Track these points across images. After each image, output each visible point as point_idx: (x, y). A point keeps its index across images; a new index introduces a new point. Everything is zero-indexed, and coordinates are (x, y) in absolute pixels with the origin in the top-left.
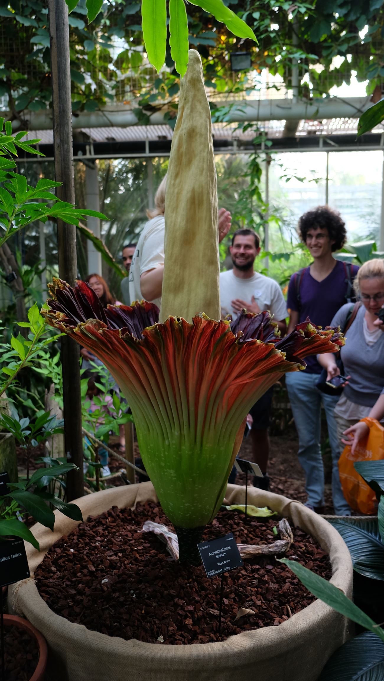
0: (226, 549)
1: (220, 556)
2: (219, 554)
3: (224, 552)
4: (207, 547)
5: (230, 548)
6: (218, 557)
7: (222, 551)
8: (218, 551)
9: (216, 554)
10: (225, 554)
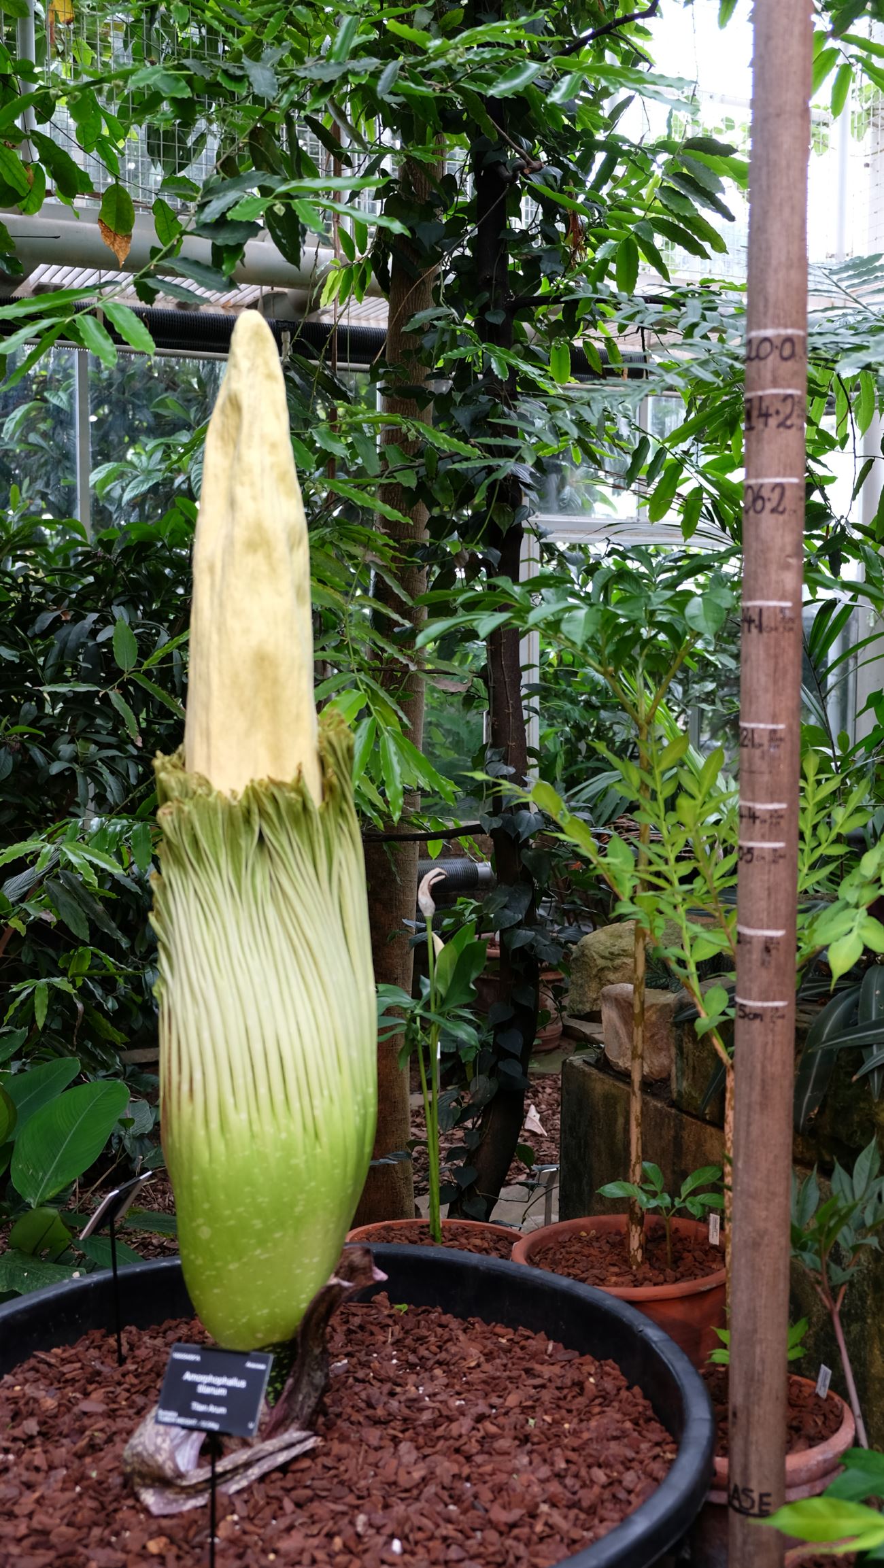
0: (231, 1383)
1: (208, 1391)
2: (210, 1385)
3: (223, 1386)
5: (244, 1385)
6: (201, 1389)
7: (220, 1381)
8: (210, 1379)
9: (201, 1383)
10: (222, 1391)
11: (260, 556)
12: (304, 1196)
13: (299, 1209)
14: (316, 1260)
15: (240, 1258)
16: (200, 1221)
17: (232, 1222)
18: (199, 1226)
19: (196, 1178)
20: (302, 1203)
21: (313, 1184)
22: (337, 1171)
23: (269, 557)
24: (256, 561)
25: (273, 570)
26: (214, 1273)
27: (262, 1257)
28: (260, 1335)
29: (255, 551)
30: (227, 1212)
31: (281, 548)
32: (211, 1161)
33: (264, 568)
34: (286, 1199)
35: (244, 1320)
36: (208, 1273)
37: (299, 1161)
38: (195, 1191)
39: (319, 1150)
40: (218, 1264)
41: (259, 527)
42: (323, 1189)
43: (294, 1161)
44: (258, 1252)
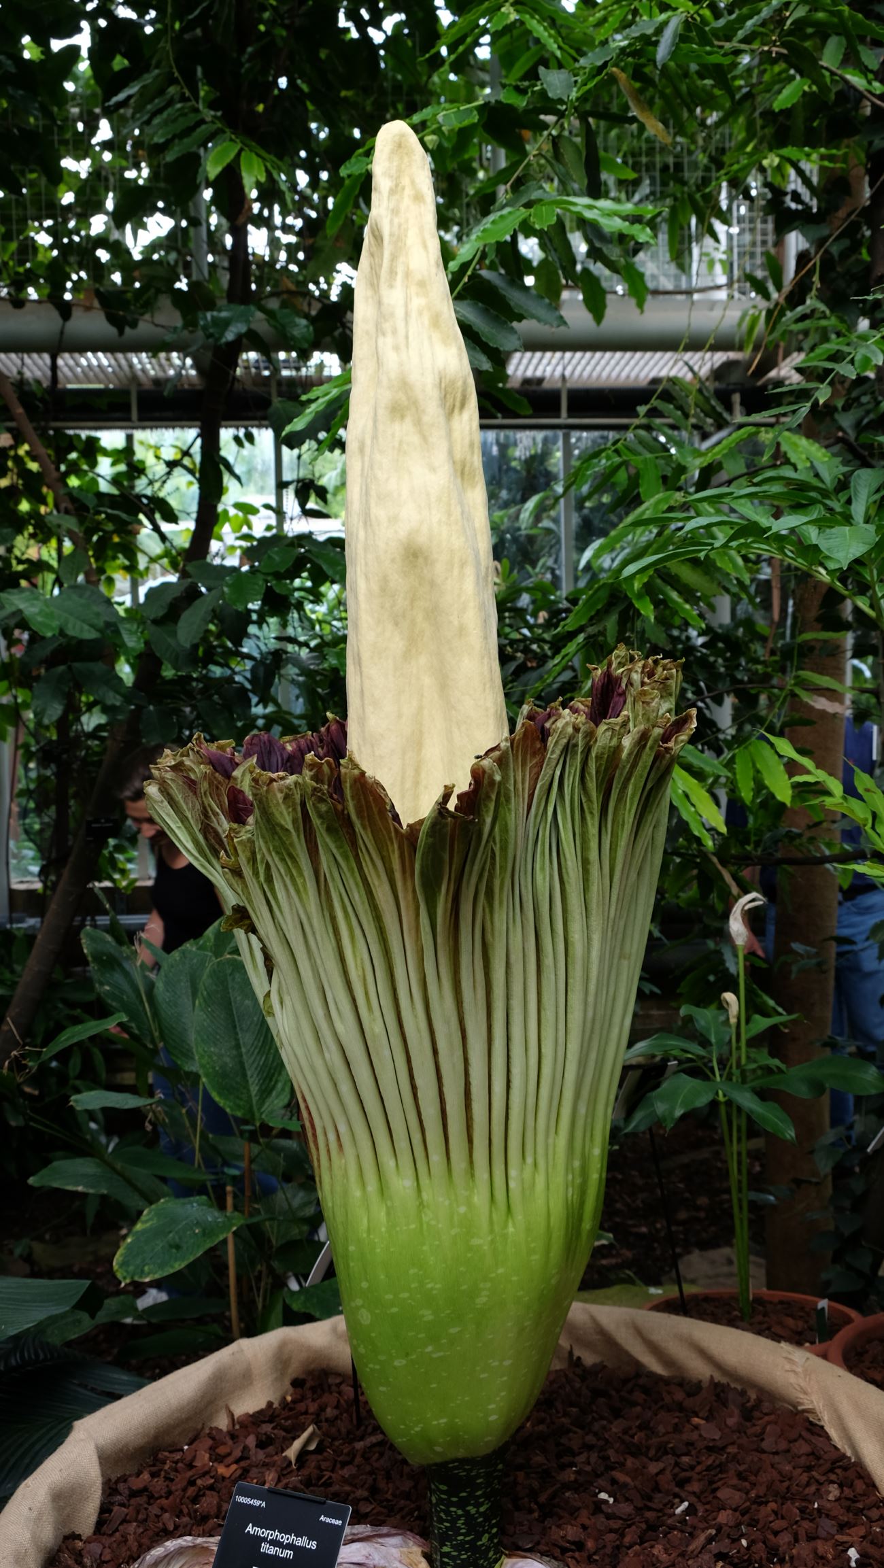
0: (301, 1542)
1: (272, 1550)
2: (274, 1543)
3: (290, 1546)
4: (257, 1503)
5: (313, 1545)
6: (266, 1548)
7: (287, 1539)
8: (275, 1535)
9: (265, 1540)
10: (288, 1554)
11: (408, 423)
12: (488, 1285)
13: (481, 1300)
14: (507, 1363)
15: (407, 1355)
16: (359, 1302)
17: (394, 1310)
18: (358, 1308)
19: (352, 1248)
20: (485, 1293)
21: (501, 1271)
22: (536, 1257)
23: (418, 423)
24: (404, 430)
25: (425, 438)
26: (377, 1367)
27: (434, 1356)
28: (438, 1449)
29: (402, 417)
30: (389, 1297)
31: (432, 410)
32: (369, 1230)
33: (415, 439)
34: (464, 1287)
35: (417, 1429)
36: (371, 1366)
37: (482, 1241)
38: (352, 1264)
39: (511, 1229)
40: (382, 1358)
41: (404, 384)
42: (515, 1278)
43: (475, 1242)
44: (429, 1349)
